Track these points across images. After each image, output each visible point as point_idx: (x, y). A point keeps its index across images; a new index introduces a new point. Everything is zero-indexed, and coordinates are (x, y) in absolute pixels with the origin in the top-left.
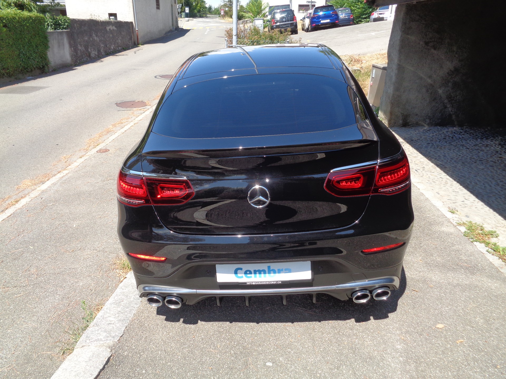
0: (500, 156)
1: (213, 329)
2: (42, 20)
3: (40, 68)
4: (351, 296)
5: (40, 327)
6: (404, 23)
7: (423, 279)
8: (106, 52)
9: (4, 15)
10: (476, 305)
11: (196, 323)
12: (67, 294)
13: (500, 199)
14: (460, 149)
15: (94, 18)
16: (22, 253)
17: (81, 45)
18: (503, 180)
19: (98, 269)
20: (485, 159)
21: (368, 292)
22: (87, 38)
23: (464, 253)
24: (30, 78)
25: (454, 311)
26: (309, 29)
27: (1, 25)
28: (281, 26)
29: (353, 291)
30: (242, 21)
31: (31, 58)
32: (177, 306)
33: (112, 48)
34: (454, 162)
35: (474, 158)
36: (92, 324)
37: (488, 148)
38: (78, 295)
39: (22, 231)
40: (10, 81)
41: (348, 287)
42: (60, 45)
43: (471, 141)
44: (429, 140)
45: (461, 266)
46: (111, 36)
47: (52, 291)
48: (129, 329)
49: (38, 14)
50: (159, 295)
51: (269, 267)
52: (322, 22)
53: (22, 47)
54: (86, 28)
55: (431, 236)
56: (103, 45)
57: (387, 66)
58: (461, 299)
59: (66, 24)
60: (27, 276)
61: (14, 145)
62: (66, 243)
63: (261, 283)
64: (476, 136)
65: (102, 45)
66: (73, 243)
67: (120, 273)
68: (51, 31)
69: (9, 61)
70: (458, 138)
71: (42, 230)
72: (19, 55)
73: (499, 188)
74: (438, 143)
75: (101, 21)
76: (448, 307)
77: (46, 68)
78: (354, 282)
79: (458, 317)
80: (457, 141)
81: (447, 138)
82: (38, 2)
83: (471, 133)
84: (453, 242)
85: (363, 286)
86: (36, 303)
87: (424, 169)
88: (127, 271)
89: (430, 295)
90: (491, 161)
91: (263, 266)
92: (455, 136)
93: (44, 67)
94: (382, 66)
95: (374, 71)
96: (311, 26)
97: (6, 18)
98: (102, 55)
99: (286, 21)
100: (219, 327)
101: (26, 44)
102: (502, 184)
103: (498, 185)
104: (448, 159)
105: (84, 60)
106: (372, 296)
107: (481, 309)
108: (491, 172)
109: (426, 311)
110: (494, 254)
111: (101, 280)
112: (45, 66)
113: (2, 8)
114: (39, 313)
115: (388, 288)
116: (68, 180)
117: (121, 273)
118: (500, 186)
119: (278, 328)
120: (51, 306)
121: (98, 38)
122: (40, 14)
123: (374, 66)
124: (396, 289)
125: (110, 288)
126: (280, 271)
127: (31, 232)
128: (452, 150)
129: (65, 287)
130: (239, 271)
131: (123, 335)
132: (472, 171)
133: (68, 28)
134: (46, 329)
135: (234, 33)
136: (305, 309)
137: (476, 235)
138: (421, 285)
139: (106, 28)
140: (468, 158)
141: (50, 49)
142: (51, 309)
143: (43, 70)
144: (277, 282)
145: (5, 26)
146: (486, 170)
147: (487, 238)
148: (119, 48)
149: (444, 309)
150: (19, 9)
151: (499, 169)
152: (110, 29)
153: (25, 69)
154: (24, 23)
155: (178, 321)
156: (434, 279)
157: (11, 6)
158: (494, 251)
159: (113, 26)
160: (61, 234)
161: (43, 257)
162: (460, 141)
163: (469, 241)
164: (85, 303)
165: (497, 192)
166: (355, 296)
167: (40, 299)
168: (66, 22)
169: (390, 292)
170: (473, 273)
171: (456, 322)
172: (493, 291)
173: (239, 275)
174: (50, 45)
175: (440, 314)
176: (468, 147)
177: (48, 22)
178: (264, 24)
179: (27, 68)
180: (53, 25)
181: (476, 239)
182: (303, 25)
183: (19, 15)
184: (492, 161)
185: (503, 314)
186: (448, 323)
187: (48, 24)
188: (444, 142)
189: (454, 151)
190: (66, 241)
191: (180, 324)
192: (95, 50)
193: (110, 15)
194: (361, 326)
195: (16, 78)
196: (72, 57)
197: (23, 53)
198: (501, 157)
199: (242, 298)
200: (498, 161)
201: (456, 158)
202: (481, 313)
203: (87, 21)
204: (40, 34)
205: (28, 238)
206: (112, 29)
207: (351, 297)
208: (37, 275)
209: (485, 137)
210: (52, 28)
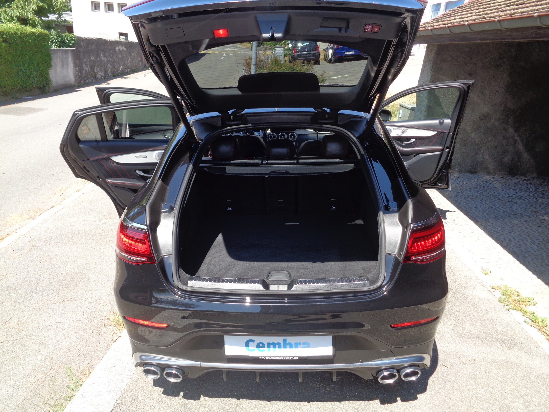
0: (535, 210)
1: (217, 406)
2: (46, 36)
3: (40, 88)
4: (377, 374)
5: (16, 395)
6: (435, 64)
7: (455, 352)
8: (113, 73)
9: (5, 30)
10: (514, 387)
11: (198, 398)
12: (51, 354)
13: (537, 260)
14: (492, 200)
15: (103, 37)
16: (3, 301)
17: (86, 65)
18: (539, 238)
19: (89, 324)
20: (519, 212)
21: (395, 371)
22: (93, 58)
23: (500, 323)
24: (28, 98)
25: (490, 393)
26: (332, 60)
27: (1, 40)
28: (303, 56)
29: (379, 370)
30: (261, 47)
31: (32, 76)
32: (178, 379)
33: (120, 69)
34: (486, 215)
35: (507, 211)
36: (77, 395)
37: (522, 201)
38: (64, 355)
39: (5, 274)
40: (6, 101)
41: (373, 365)
42: (64, 64)
43: (504, 192)
44: (459, 189)
45: (497, 339)
46: (120, 56)
47: (34, 350)
48: (120, 403)
49: (42, 30)
50: (158, 365)
51: (285, 340)
52: (346, 53)
53: (22, 65)
54: (93, 47)
55: (463, 301)
56: (111, 66)
57: (415, 107)
58: (497, 379)
59: (72, 42)
60: (6, 330)
61: (4, 174)
62: (54, 291)
63: (275, 358)
64: (509, 186)
65: (109, 66)
66: (62, 292)
67: (113, 331)
68: (55, 48)
69: (7, 79)
70: (490, 188)
71: (28, 274)
72: (18, 73)
73: (535, 247)
74: (468, 192)
75: (110, 41)
76: (483, 388)
77: (47, 88)
78: (380, 359)
79: (495, 401)
80: (488, 191)
81: (478, 187)
82: (43, 17)
83: (504, 182)
84: (487, 309)
85: (390, 364)
86: (14, 364)
87: (454, 221)
88: (122, 328)
89: (463, 372)
90: (525, 215)
91: (279, 339)
92: (486, 185)
93: (44, 87)
94: (410, 107)
95: (401, 111)
96: (335, 57)
97: (6, 33)
98: (109, 76)
99: (308, 51)
100: (224, 403)
101: (26, 62)
102: (538, 242)
103: (534, 243)
104: (480, 211)
105: (89, 81)
106: (400, 376)
107: (520, 392)
108: (526, 228)
109: (459, 392)
110: (533, 325)
111: (91, 338)
112: (46, 86)
113: (4, 21)
114: (17, 376)
115: (418, 367)
116: (62, 216)
117: (115, 330)
118: (537, 244)
119: (291, 407)
120: (31, 367)
121: (105, 59)
122: (45, 30)
123: (401, 106)
124: (426, 368)
125: (101, 348)
126: (297, 345)
127: (15, 277)
128: (484, 201)
129: (49, 345)
130: (250, 343)
131: (113, 410)
132: (506, 226)
133: (74, 46)
134: (23, 397)
135: (253, 62)
136: (323, 384)
137: (512, 302)
138: (452, 359)
139: (115, 48)
140: (501, 211)
141: (52, 68)
142: (31, 372)
143: (43, 90)
144: (293, 358)
145: (5, 41)
146: (521, 226)
147: (524, 306)
148: (127, 70)
149: (478, 391)
150: (22, 24)
151: (535, 225)
152: (119, 49)
153: (24, 88)
154: (26, 39)
155: (178, 395)
156: (466, 353)
157: (14, 20)
158: (533, 321)
159: (122, 46)
160: (50, 280)
161: (26, 307)
162: (492, 191)
163: (505, 309)
164: (70, 369)
165: (533, 252)
166: (381, 376)
167: (19, 359)
168: (72, 40)
169: (420, 372)
170: (510, 348)
171: (492, 407)
172: (533, 370)
173: (250, 348)
174: (53, 64)
175: (474, 397)
176: (501, 199)
177: (53, 39)
178: (284, 53)
179: (26, 87)
180: (58, 43)
181: (513, 306)
182: (326, 55)
183: (22, 30)
184: (527, 216)
185: (544, 399)
186: (484, 408)
187: (52, 42)
188: (475, 192)
189: (487, 202)
190: (55, 289)
191: (179, 400)
192: (102, 71)
193: (121, 34)
194: (386, 409)
195: (13, 98)
196: (76, 77)
197: (23, 71)
198: (536, 212)
199: (252, 373)
200: (533, 216)
201: (489, 210)
202: (520, 397)
203: (95, 39)
204: (43, 51)
205: (11, 283)
206: (121, 49)
207: (376, 376)
208: (18, 329)
209: (518, 188)
210: (56, 45)
